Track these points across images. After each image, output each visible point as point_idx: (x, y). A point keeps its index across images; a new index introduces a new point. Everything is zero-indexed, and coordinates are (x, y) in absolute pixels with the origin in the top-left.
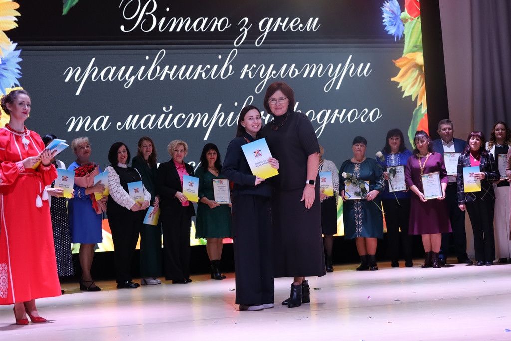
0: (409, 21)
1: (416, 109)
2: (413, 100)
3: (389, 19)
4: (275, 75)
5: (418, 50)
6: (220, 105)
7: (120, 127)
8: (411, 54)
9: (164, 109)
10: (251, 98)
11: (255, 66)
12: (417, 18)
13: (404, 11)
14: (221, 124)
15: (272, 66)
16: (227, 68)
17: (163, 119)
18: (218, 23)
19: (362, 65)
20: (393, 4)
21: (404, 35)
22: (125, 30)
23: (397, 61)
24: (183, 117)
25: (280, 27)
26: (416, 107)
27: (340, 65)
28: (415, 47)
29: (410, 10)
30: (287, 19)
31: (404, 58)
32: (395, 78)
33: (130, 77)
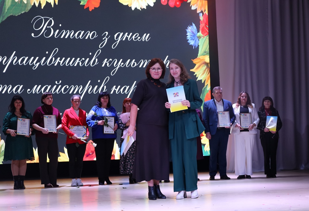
0: (202, 38)
1: (204, 88)
2: (203, 82)
3: (190, 36)
4: (123, 65)
5: (206, 54)
6: (90, 81)
7: (29, 92)
8: (203, 56)
9: (56, 82)
10: (108, 78)
11: (111, 60)
12: (206, 36)
13: (199, 32)
14: (90, 92)
15: (121, 60)
16: (95, 60)
17: (55, 88)
18: (90, 34)
20: (193, 28)
21: (199, 46)
22: (34, 36)
23: (194, 60)
24: (68, 87)
25: (127, 38)
26: (204, 86)
28: (205, 52)
29: (203, 31)
30: (131, 34)
31: (198, 58)
32: (193, 69)
33: (36, 63)
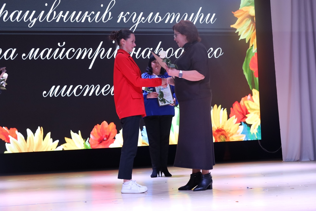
1: (248, 49)
2: (247, 42)
4: (143, 21)
5: (251, 4)
6: (102, 42)
7: (24, 57)
8: (246, 7)
9: (59, 44)
11: (128, 13)
14: (102, 57)
15: (142, 13)
16: (108, 14)
17: (58, 52)
19: (209, 15)
23: (235, 12)
24: (74, 51)
26: (249, 47)
27: (193, 14)
28: (249, 2)
31: (241, 10)
32: (234, 25)
33: (32, 19)
